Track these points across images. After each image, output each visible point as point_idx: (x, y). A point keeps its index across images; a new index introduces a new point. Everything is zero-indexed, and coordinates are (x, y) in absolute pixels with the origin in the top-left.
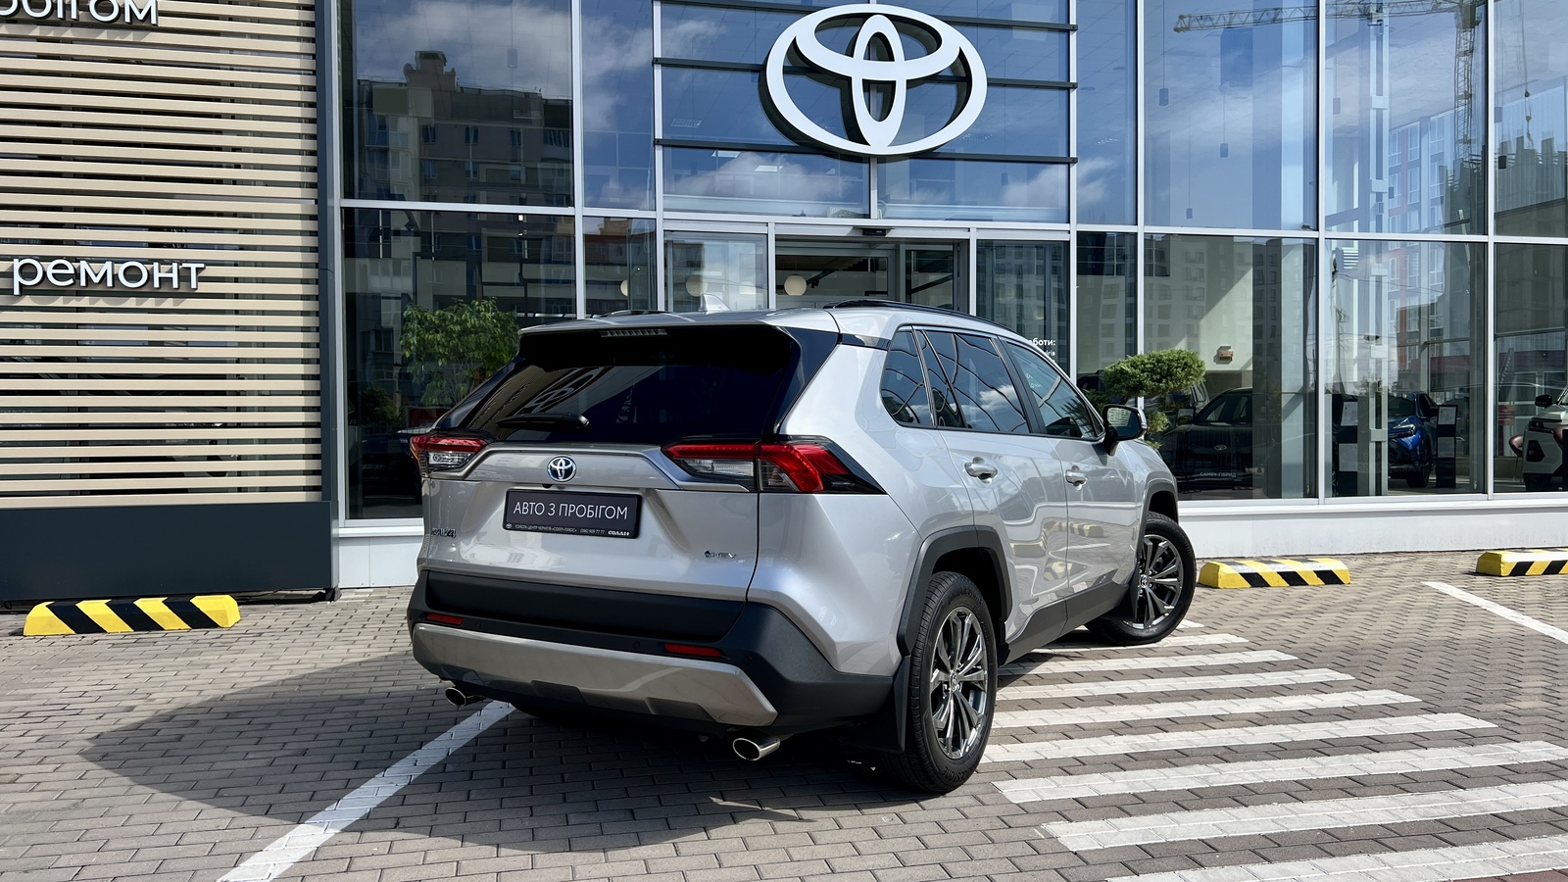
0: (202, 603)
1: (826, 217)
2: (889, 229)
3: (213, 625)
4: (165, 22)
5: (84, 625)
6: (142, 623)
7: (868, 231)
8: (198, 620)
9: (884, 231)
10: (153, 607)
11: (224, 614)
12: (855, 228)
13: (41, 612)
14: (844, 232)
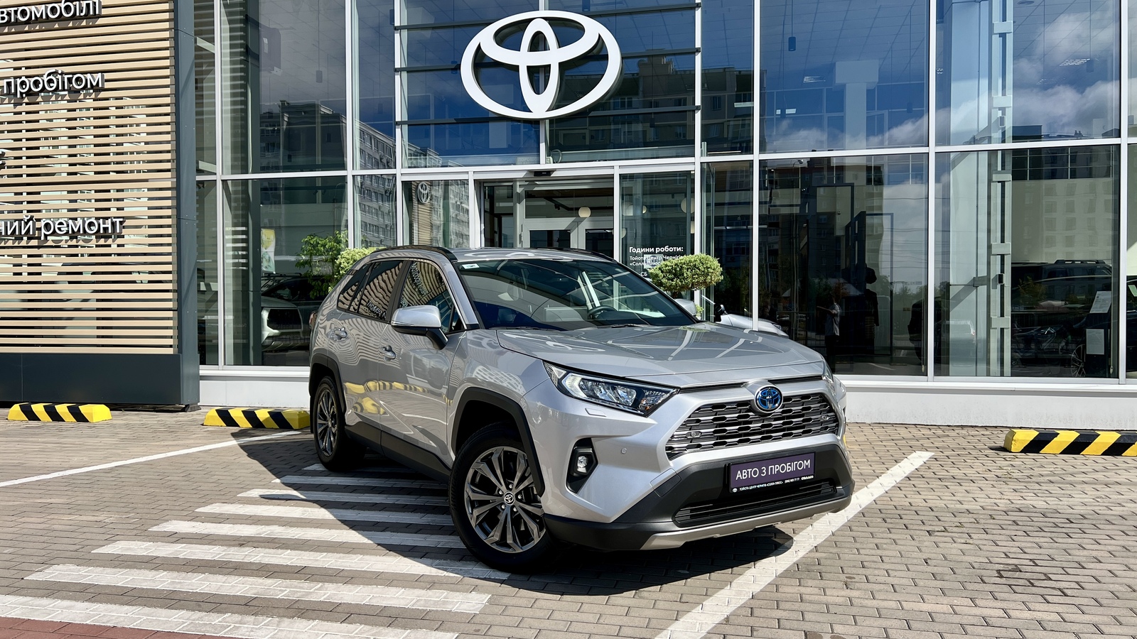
0: (84, 409)
1: (515, 164)
2: (553, 171)
3: (86, 421)
4: (107, 85)
5: (32, 416)
6: (56, 417)
7: (538, 173)
8: (80, 418)
9: (549, 172)
10: (62, 409)
11: (91, 415)
12: (530, 171)
13: (16, 407)
14: (521, 175)
